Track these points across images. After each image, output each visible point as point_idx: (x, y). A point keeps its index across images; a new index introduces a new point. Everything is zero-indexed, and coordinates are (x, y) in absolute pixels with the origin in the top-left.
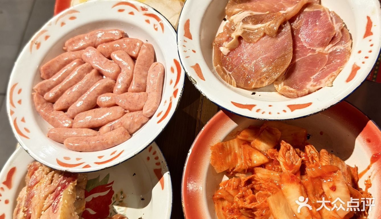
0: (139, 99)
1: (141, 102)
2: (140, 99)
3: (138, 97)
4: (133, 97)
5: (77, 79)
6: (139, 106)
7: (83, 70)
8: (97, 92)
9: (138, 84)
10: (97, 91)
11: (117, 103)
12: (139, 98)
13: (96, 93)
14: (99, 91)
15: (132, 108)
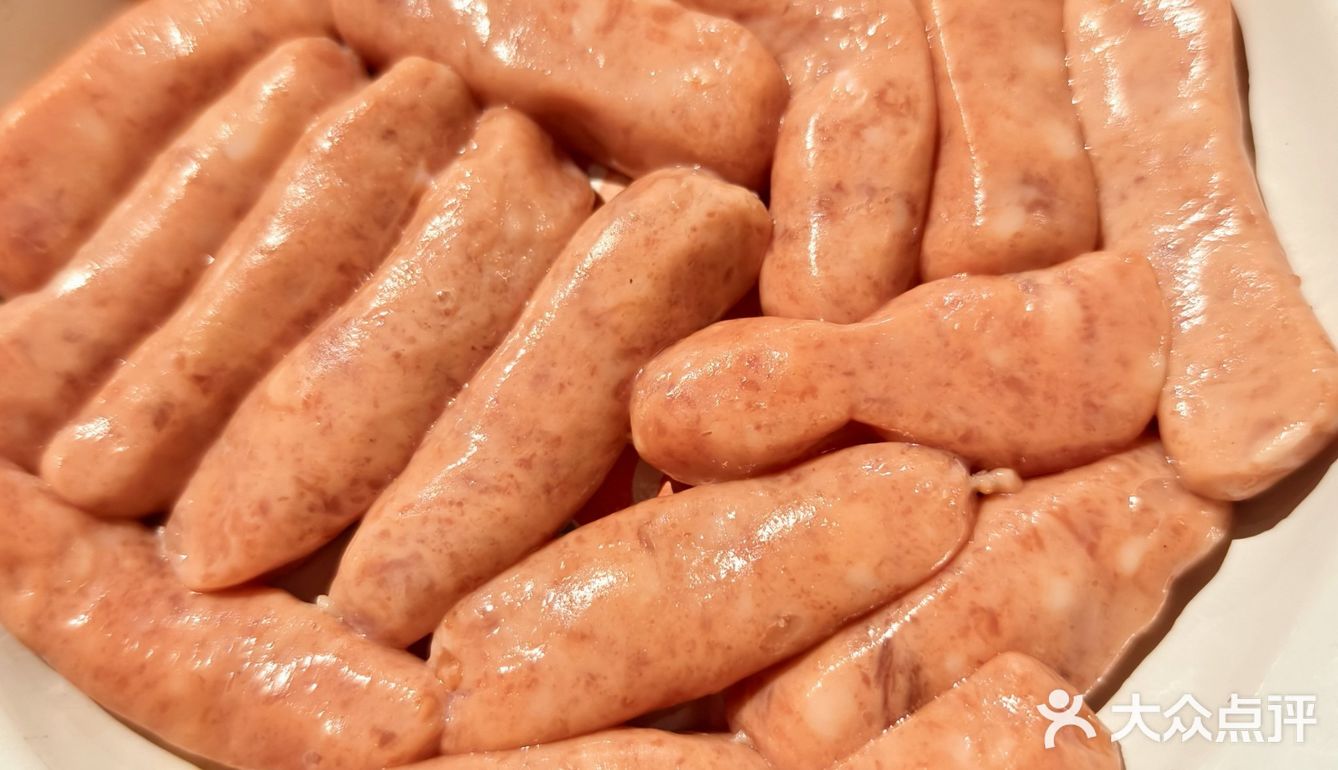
0: (1088, 331)
1: (1125, 363)
2: (1102, 330)
3: (1077, 314)
4: (1026, 324)
5: (356, 233)
6: (1118, 401)
7: (389, 135)
8: (616, 330)
9: (1027, 180)
10: (616, 319)
11: (869, 415)
12: (1090, 321)
13: (608, 345)
14: (631, 323)
15: (1047, 435)
